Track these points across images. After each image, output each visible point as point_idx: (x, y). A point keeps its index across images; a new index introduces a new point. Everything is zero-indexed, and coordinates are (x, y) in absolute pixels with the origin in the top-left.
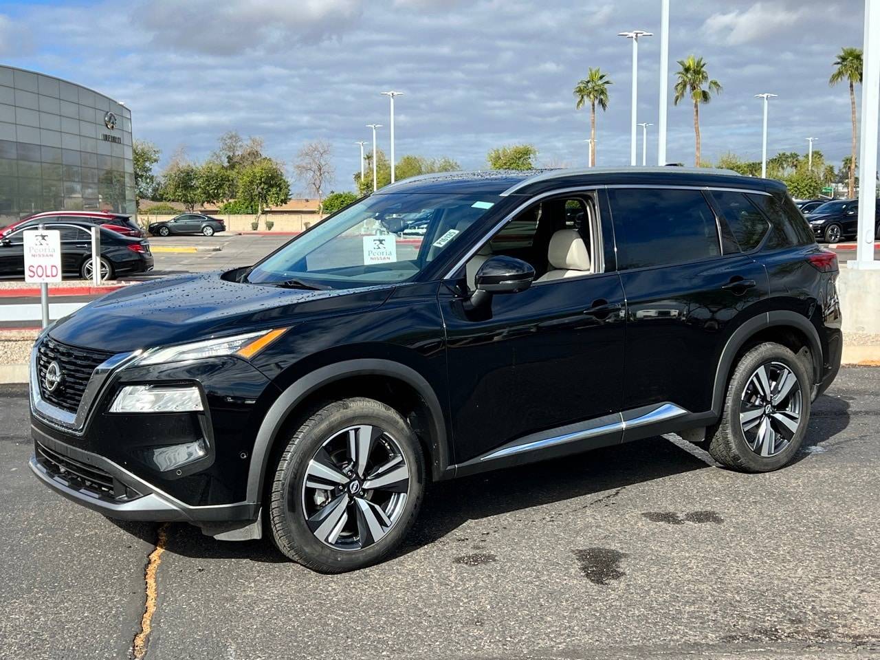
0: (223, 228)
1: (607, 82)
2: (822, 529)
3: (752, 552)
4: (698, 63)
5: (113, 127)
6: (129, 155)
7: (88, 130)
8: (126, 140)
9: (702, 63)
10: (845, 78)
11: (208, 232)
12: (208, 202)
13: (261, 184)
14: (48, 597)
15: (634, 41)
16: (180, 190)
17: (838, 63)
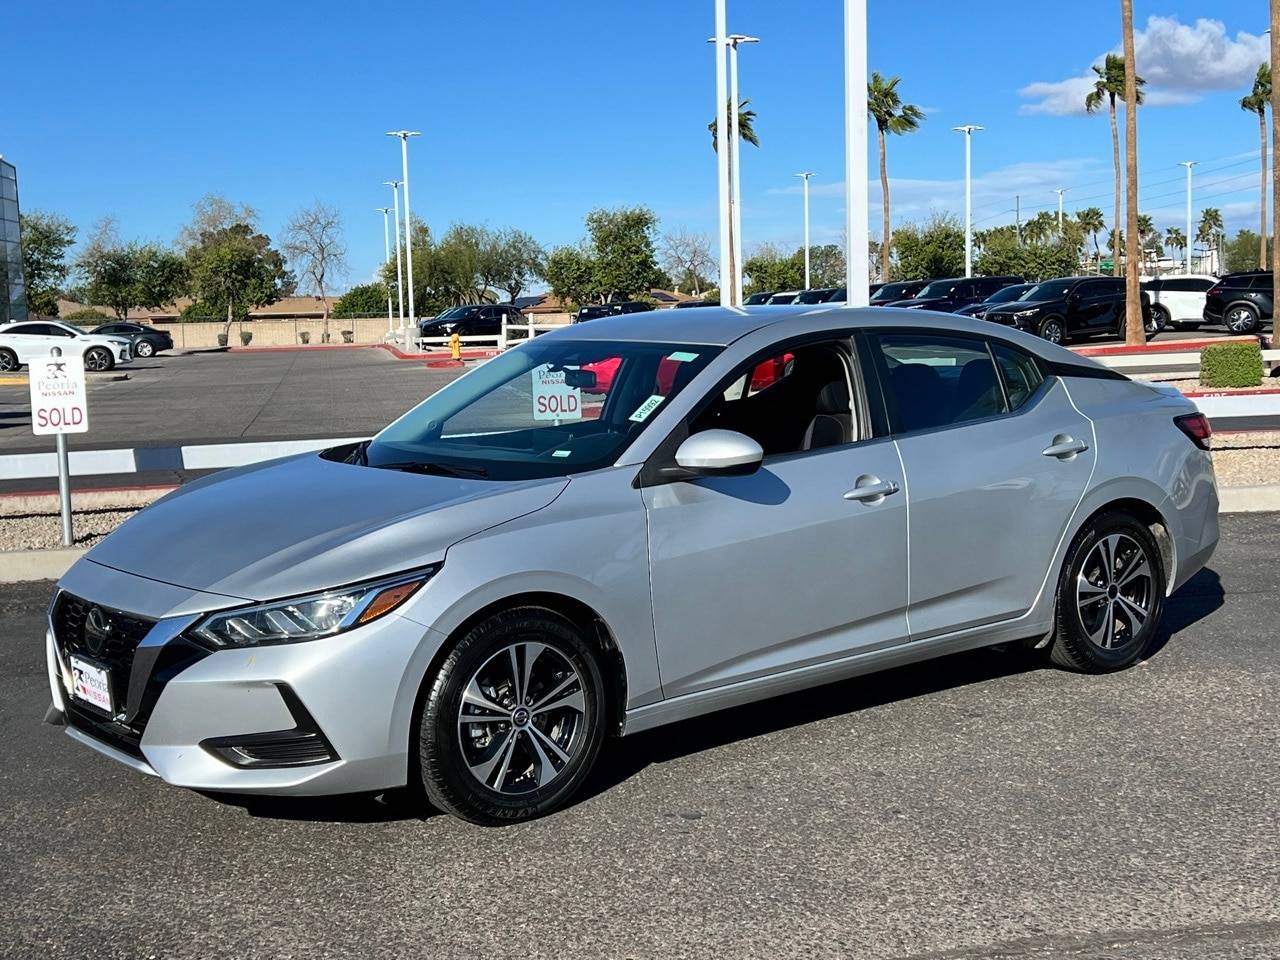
0: (169, 344)
11: (145, 350)
13: (230, 274)
16: (105, 286)
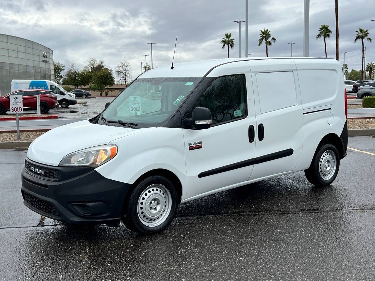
5: (46, 57)
7: (36, 58)
8: (51, 62)
9: (268, 31)
10: (322, 36)
12: (83, 85)
17: (320, 31)
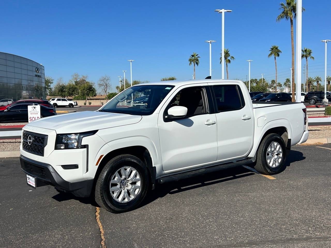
1: (199, 57)
2: (315, 199)
3: (296, 207)
4: (227, 51)
5: (38, 72)
6: (43, 81)
7: (30, 73)
8: (43, 77)
9: (228, 51)
10: (273, 55)
12: (70, 96)
13: (87, 90)
14: (66, 229)
15: (210, 44)
16: (60, 92)
17: (271, 50)
